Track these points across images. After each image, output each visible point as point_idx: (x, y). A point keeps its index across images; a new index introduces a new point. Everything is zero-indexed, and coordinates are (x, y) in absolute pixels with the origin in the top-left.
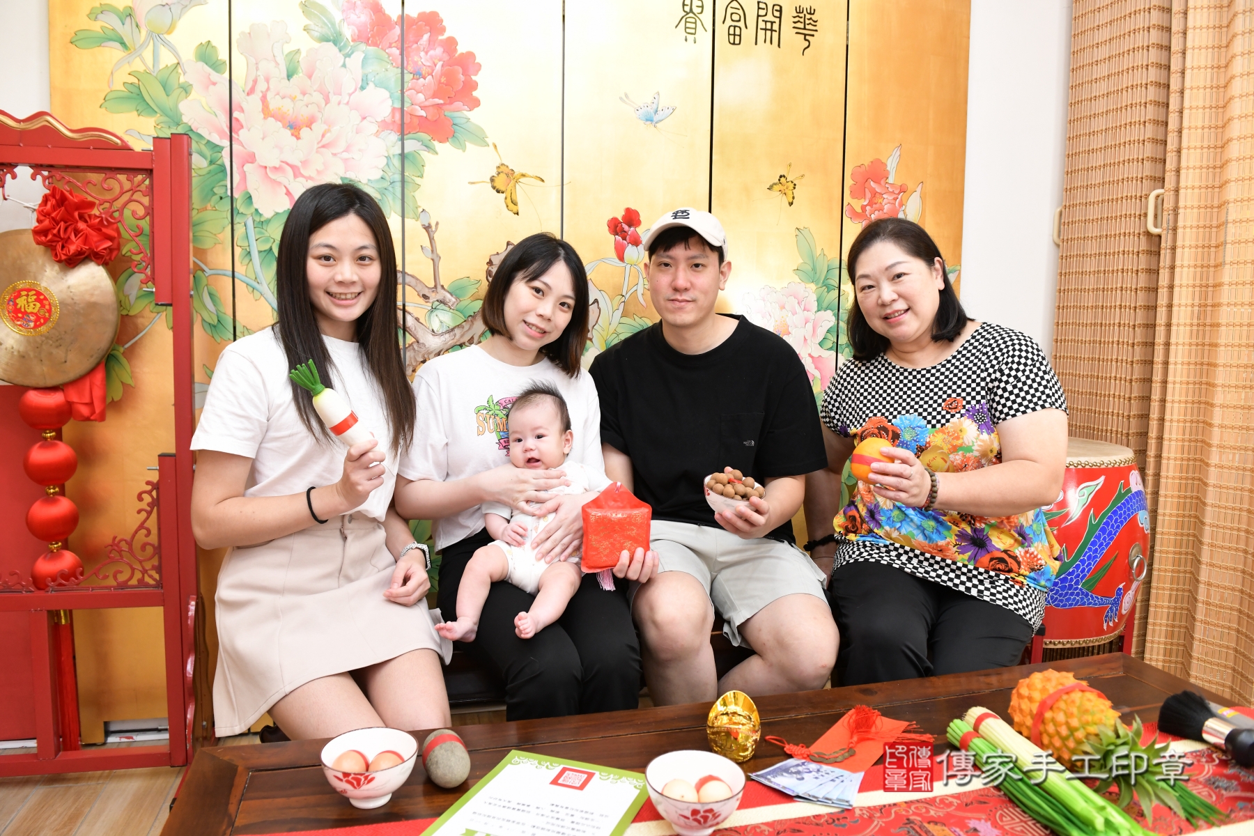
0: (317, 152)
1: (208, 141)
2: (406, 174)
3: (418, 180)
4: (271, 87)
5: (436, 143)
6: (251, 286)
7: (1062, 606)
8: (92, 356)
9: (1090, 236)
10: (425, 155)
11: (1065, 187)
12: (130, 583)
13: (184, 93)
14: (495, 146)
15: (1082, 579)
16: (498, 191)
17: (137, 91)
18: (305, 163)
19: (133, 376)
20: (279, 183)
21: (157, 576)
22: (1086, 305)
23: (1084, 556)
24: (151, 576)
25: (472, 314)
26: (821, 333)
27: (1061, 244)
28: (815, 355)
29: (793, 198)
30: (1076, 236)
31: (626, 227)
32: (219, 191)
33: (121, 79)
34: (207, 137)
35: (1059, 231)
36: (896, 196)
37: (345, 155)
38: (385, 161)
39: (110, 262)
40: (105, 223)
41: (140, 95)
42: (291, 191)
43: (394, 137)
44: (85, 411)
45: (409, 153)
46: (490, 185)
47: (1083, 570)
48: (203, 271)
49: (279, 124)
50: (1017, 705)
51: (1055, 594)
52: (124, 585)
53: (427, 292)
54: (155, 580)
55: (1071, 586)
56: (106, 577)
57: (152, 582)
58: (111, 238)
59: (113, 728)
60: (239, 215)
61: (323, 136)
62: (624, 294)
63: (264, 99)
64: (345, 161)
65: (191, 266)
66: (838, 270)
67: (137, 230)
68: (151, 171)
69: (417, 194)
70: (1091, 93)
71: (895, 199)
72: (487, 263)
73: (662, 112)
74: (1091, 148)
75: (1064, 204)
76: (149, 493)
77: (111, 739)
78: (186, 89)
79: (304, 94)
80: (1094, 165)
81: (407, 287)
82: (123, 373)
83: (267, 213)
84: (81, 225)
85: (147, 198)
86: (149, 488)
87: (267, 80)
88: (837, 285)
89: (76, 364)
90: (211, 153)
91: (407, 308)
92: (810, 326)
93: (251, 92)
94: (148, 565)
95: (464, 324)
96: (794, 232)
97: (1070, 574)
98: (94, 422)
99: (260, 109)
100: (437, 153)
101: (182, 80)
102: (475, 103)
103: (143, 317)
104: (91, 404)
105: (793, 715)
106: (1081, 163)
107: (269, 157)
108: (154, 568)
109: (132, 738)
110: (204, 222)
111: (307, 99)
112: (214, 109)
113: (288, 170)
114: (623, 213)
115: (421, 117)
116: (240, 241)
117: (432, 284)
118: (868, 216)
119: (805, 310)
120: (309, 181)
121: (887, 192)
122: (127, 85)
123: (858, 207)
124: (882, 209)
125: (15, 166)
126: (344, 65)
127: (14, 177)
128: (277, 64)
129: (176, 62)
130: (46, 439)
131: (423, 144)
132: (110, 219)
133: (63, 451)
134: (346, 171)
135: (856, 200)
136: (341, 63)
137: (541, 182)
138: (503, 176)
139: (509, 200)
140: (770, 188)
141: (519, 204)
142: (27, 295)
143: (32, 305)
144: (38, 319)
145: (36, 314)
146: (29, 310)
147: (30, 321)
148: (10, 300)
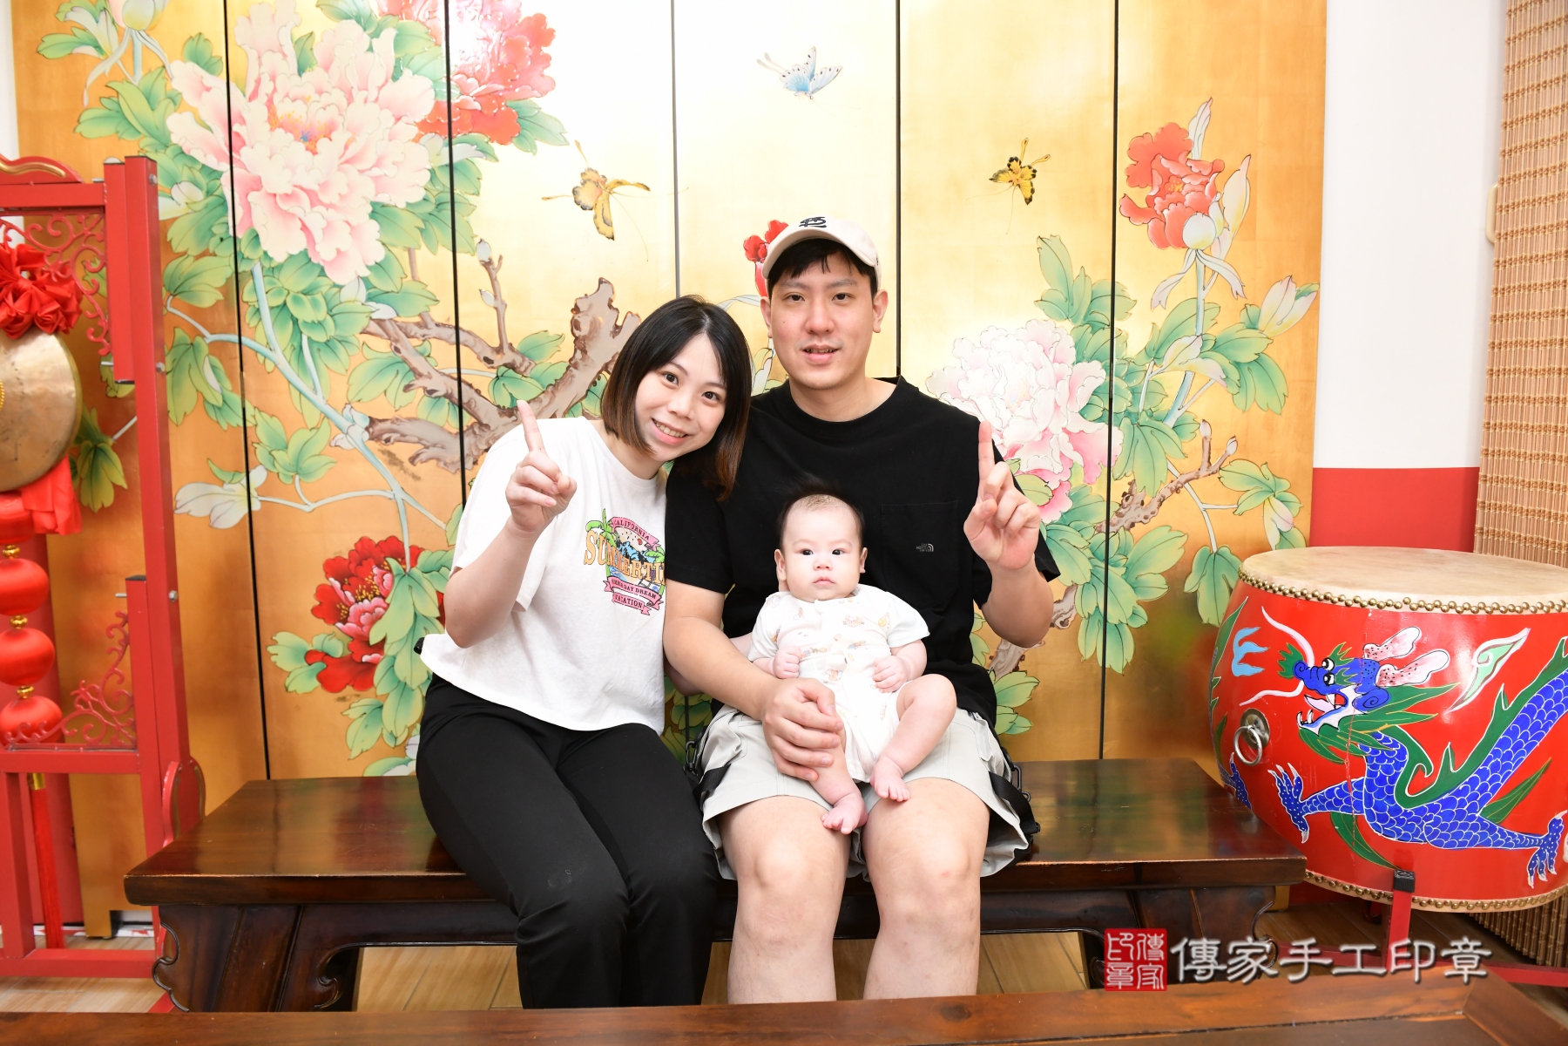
0: (339, 170)
1: (204, 166)
2: (456, 191)
4: (278, 87)
5: (495, 146)
6: (262, 354)
7: (1447, 846)
8: (47, 452)
9: (1542, 225)
10: (482, 164)
11: (1502, 148)
12: (103, 742)
13: (172, 105)
14: (578, 144)
15: (1482, 802)
16: (584, 208)
17: (115, 107)
18: (324, 186)
19: (126, 475)
20: (293, 215)
22: (1536, 340)
23: (1486, 764)
24: (126, 735)
25: (553, 383)
26: (1083, 396)
27: (1496, 241)
28: (1074, 429)
29: (1033, 191)
30: (1520, 228)
32: (219, 230)
34: (202, 160)
35: (1494, 222)
36: (1204, 179)
37: (376, 172)
38: (428, 175)
39: (66, 330)
40: (55, 279)
41: (120, 112)
42: (307, 224)
43: (439, 142)
44: (47, 521)
45: (461, 163)
46: (572, 199)
47: (1483, 788)
48: (203, 336)
49: (290, 136)
51: (1434, 824)
52: (96, 744)
53: (491, 357)
54: (130, 739)
55: (1461, 814)
57: (127, 742)
58: (61, 299)
60: (244, 261)
61: (346, 147)
63: (270, 103)
64: (376, 179)
66: (1109, 298)
67: (93, 288)
68: (103, 207)
71: (1204, 184)
72: (572, 310)
73: (821, 77)
74: (1542, 81)
75: (1501, 176)
76: (120, 627)
78: (174, 100)
79: (320, 92)
80: (1547, 109)
81: (462, 348)
82: (114, 471)
83: (279, 257)
84: (24, 283)
86: (120, 620)
87: (273, 78)
88: (1108, 322)
89: (32, 460)
90: (207, 180)
91: (463, 377)
92: (1064, 386)
93: (254, 96)
95: (542, 396)
96: (1036, 244)
97: (1458, 793)
99: (266, 118)
100: (497, 160)
101: (169, 87)
102: (549, 85)
104: (53, 513)
106: (1526, 106)
107: (277, 181)
108: (129, 724)
109: (145, 932)
110: (201, 273)
111: (325, 99)
112: (209, 123)
113: (304, 196)
114: (767, 229)
115: (474, 111)
116: (246, 296)
117: (496, 344)
118: (1159, 212)
119: (1055, 361)
120: (330, 210)
121: (1190, 174)
122: (103, 101)
123: (1139, 196)
124: (1182, 202)
126: (371, 50)
128: (284, 55)
129: (160, 65)
130: (7, 556)
131: (478, 149)
132: (60, 274)
133: (30, 572)
134: (377, 194)
135: (1138, 188)
136: (367, 46)
137: (646, 191)
138: (590, 186)
139: (600, 219)
140: (995, 179)
141: (614, 224)
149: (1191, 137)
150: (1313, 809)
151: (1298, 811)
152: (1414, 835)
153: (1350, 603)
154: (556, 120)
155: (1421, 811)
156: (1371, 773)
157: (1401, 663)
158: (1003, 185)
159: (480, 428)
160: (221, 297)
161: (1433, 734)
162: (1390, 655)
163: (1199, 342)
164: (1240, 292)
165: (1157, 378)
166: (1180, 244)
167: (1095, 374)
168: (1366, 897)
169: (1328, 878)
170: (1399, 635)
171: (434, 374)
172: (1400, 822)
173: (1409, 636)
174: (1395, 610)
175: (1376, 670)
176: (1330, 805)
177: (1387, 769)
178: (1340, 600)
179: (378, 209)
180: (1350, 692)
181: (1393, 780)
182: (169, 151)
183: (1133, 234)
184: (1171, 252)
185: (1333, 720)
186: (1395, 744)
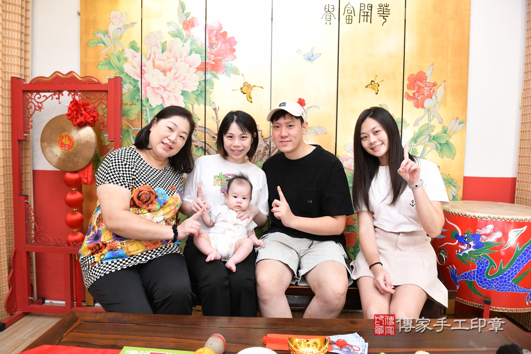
0: (173, 81)
1: (133, 79)
2: (207, 88)
3: (211, 90)
4: (156, 56)
5: (219, 75)
7: (501, 291)
8: (87, 160)
10: (214, 80)
11: (524, 80)
13: (125, 61)
14: (243, 75)
15: (512, 278)
16: (244, 93)
17: (108, 61)
18: (168, 85)
20: (159, 94)
23: (513, 266)
27: (522, 108)
29: (378, 91)
32: (137, 97)
33: (103, 57)
34: (133, 77)
35: (522, 102)
37: (183, 82)
38: (199, 83)
39: (95, 126)
40: (92, 111)
41: (110, 62)
42: (163, 96)
43: (202, 73)
44: (85, 181)
45: (207, 80)
46: (240, 91)
47: (512, 273)
48: (131, 128)
49: (159, 71)
51: (497, 284)
55: (505, 281)
60: (144, 107)
61: (175, 74)
63: (153, 61)
64: (183, 84)
66: (401, 123)
69: (211, 96)
71: (431, 89)
73: (315, 56)
75: (524, 88)
77: (96, 305)
78: (126, 59)
79: (168, 58)
81: (207, 134)
83: (154, 106)
84: (84, 112)
85: (106, 101)
87: (155, 54)
89: (82, 163)
90: (134, 83)
91: (206, 142)
93: (149, 59)
97: (504, 275)
98: (89, 185)
99: (152, 65)
100: (219, 79)
101: (124, 56)
102: (235, 58)
104: (87, 178)
107: (155, 84)
110: (131, 110)
111: (169, 60)
112: (135, 66)
113: (162, 88)
114: (298, 100)
115: (213, 65)
116: (144, 117)
118: (417, 98)
120: (170, 92)
121: (426, 86)
122: (105, 59)
123: (411, 94)
124: (424, 95)
125: (63, 91)
126: (183, 46)
127: (62, 95)
128: (158, 47)
129: (122, 49)
130: (73, 190)
131: (213, 76)
132: (94, 110)
133: (78, 195)
134: (183, 88)
135: (410, 90)
136: (182, 45)
137: (262, 89)
138: (246, 87)
139: (248, 97)
140: (367, 87)
141: (252, 98)
142: (66, 138)
143: (67, 142)
144: (69, 147)
145: (68, 145)
146: (66, 144)
147: (66, 147)
148: (60, 140)
149: (427, 75)
150: (460, 279)
151: (456, 280)
152: (491, 287)
153: (472, 217)
154: (236, 67)
155: (493, 280)
156: (478, 268)
157: (488, 235)
158: (369, 89)
160: (137, 117)
161: (497, 257)
162: (484, 233)
163: (429, 137)
164: (441, 122)
165: (415, 147)
166: (423, 107)
168: (476, 307)
169: (465, 300)
170: (487, 227)
171: (198, 141)
172: (487, 283)
173: (490, 227)
174: (486, 219)
175: (480, 237)
176: (465, 278)
177: (483, 267)
178: (469, 216)
179: (184, 93)
180: (472, 243)
181: (484, 270)
182: (123, 74)
183: (409, 104)
184: (420, 109)
185: (467, 252)
186: (485, 260)
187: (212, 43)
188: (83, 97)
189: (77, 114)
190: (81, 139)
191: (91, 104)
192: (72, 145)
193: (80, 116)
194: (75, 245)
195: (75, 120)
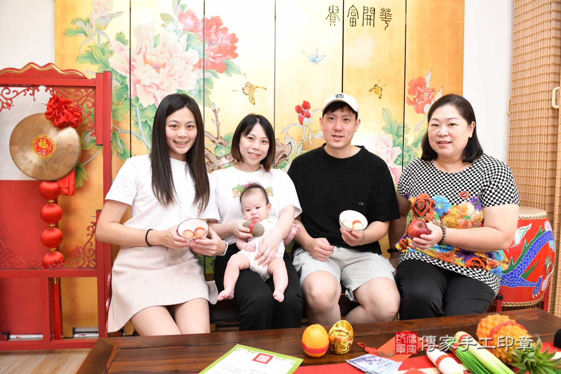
0: (167, 78)
1: (121, 75)
2: (205, 87)
4: (147, 51)
5: (218, 74)
6: (138, 137)
7: (511, 286)
8: (69, 167)
9: (524, 110)
10: (214, 79)
11: (512, 88)
12: (84, 266)
13: (110, 54)
14: (245, 75)
15: (521, 273)
16: (246, 94)
17: (91, 54)
18: (161, 83)
19: (88, 176)
20: (150, 92)
21: (95, 264)
22: (523, 143)
23: (522, 262)
24: (92, 264)
26: (395, 156)
27: (510, 114)
28: (392, 167)
29: (381, 95)
30: (518, 111)
31: (303, 109)
32: (125, 96)
33: (84, 49)
34: (120, 73)
35: (510, 109)
36: (430, 93)
37: (179, 80)
38: (196, 82)
39: (78, 127)
40: (76, 110)
41: (92, 56)
42: (155, 95)
43: (200, 71)
44: (66, 191)
45: (206, 78)
46: (242, 91)
47: (521, 269)
48: (118, 131)
49: (151, 67)
50: (480, 331)
51: (508, 280)
52: (81, 267)
53: (214, 140)
54: (94, 265)
55: (515, 277)
56: (73, 264)
57: (92, 266)
58: (78, 117)
59: (77, 330)
60: (133, 107)
61: (169, 71)
62: (303, 140)
63: (144, 56)
64: (179, 82)
65: (112, 128)
66: (403, 128)
67: (89, 113)
68: (95, 87)
69: (209, 96)
70: (523, 43)
71: (430, 95)
73: (320, 58)
74: (524, 69)
75: (512, 96)
76: (92, 227)
77: (76, 336)
78: (111, 53)
79: (161, 53)
80: (526, 77)
82: (83, 175)
83: (145, 106)
84: (65, 111)
85: (93, 99)
87: (146, 48)
88: (402, 135)
89: (63, 170)
90: (122, 80)
92: (389, 154)
93: (139, 53)
94: (91, 259)
96: (382, 111)
98: (70, 196)
99: (143, 60)
100: (219, 78)
101: (110, 49)
102: (235, 56)
103: (92, 151)
104: (68, 188)
105: (372, 333)
106: (519, 76)
107: (146, 81)
108: (93, 260)
109: (84, 335)
110: (118, 110)
111: (163, 55)
112: (123, 61)
113: (155, 86)
114: (302, 103)
115: (212, 62)
116: (133, 117)
117: (216, 136)
118: (417, 103)
119: (387, 146)
120: (164, 91)
121: (426, 92)
122: (87, 52)
123: (412, 98)
124: (424, 100)
125: (39, 86)
126: (179, 41)
127: (38, 91)
128: (150, 41)
129: (107, 41)
130: (50, 203)
131: (213, 74)
132: (77, 108)
133: (56, 209)
134: (179, 87)
135: (411, 96)
136: (177, 40)
137: (265, 90)
138: (248, 88)
139: (251, 98)
140: (370, 91)
141: (255, 100)
142: (43, 141)
143: (44, 145)
144: (47, 151)
145: (46, 149)
146: (43, 147)
147: (44, 152)
148: (35, 143)
149: (426, 81)
154: (238, 66)
159: (210, 163)
160: (125, 118)
165: (416, 152)
166: (423, 112)
167: (398, 151)
182: (109, 69)
183: (410, 109)
184: (420, 114)
187: (211, 39)
188: (65, 93)
189: (58, 113)
190: (63, 142)
191: (74, 102)
192: (51, 149)
193: (62, 116)
194: (54, 266)
195: (57, 120)
